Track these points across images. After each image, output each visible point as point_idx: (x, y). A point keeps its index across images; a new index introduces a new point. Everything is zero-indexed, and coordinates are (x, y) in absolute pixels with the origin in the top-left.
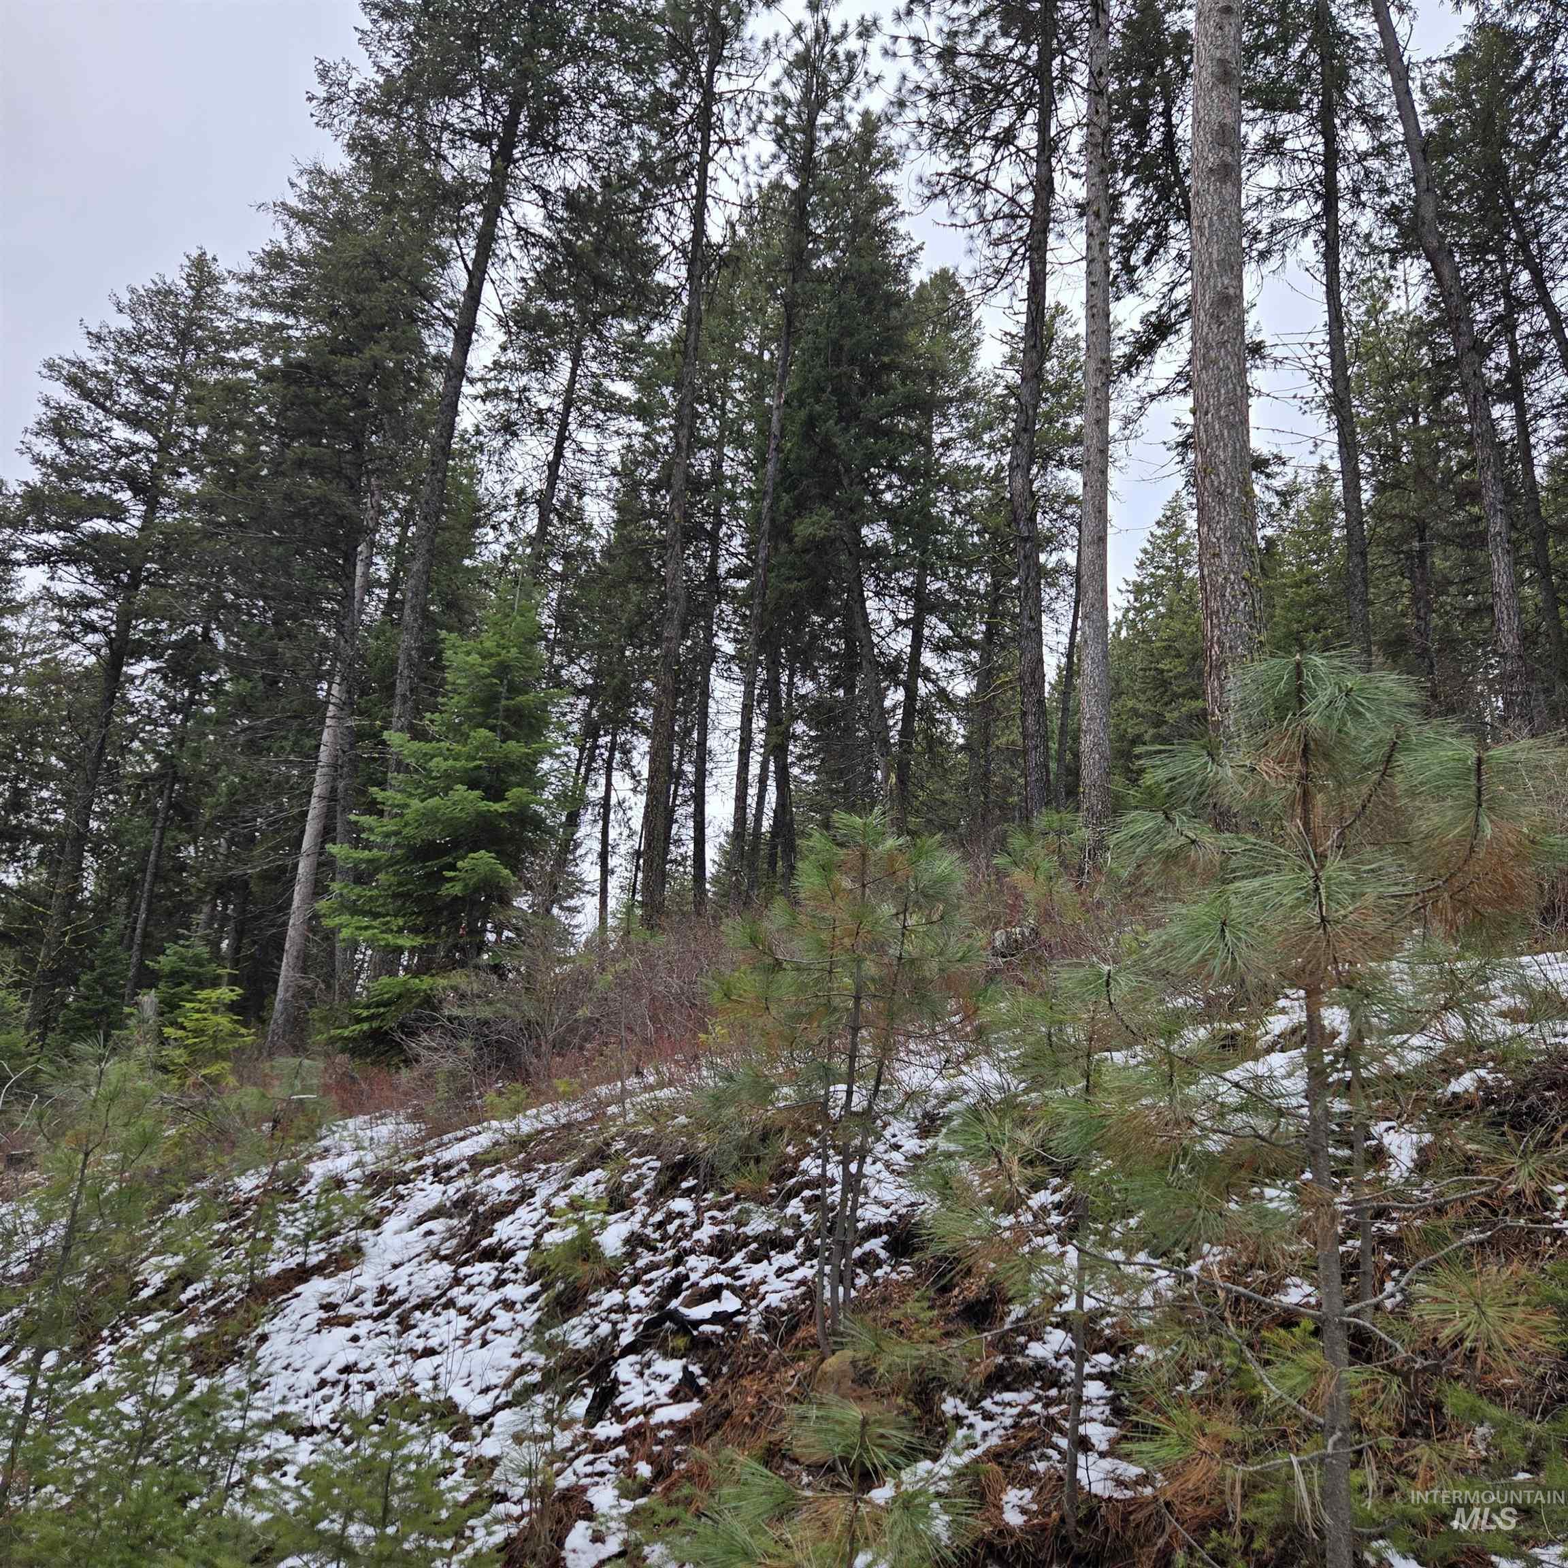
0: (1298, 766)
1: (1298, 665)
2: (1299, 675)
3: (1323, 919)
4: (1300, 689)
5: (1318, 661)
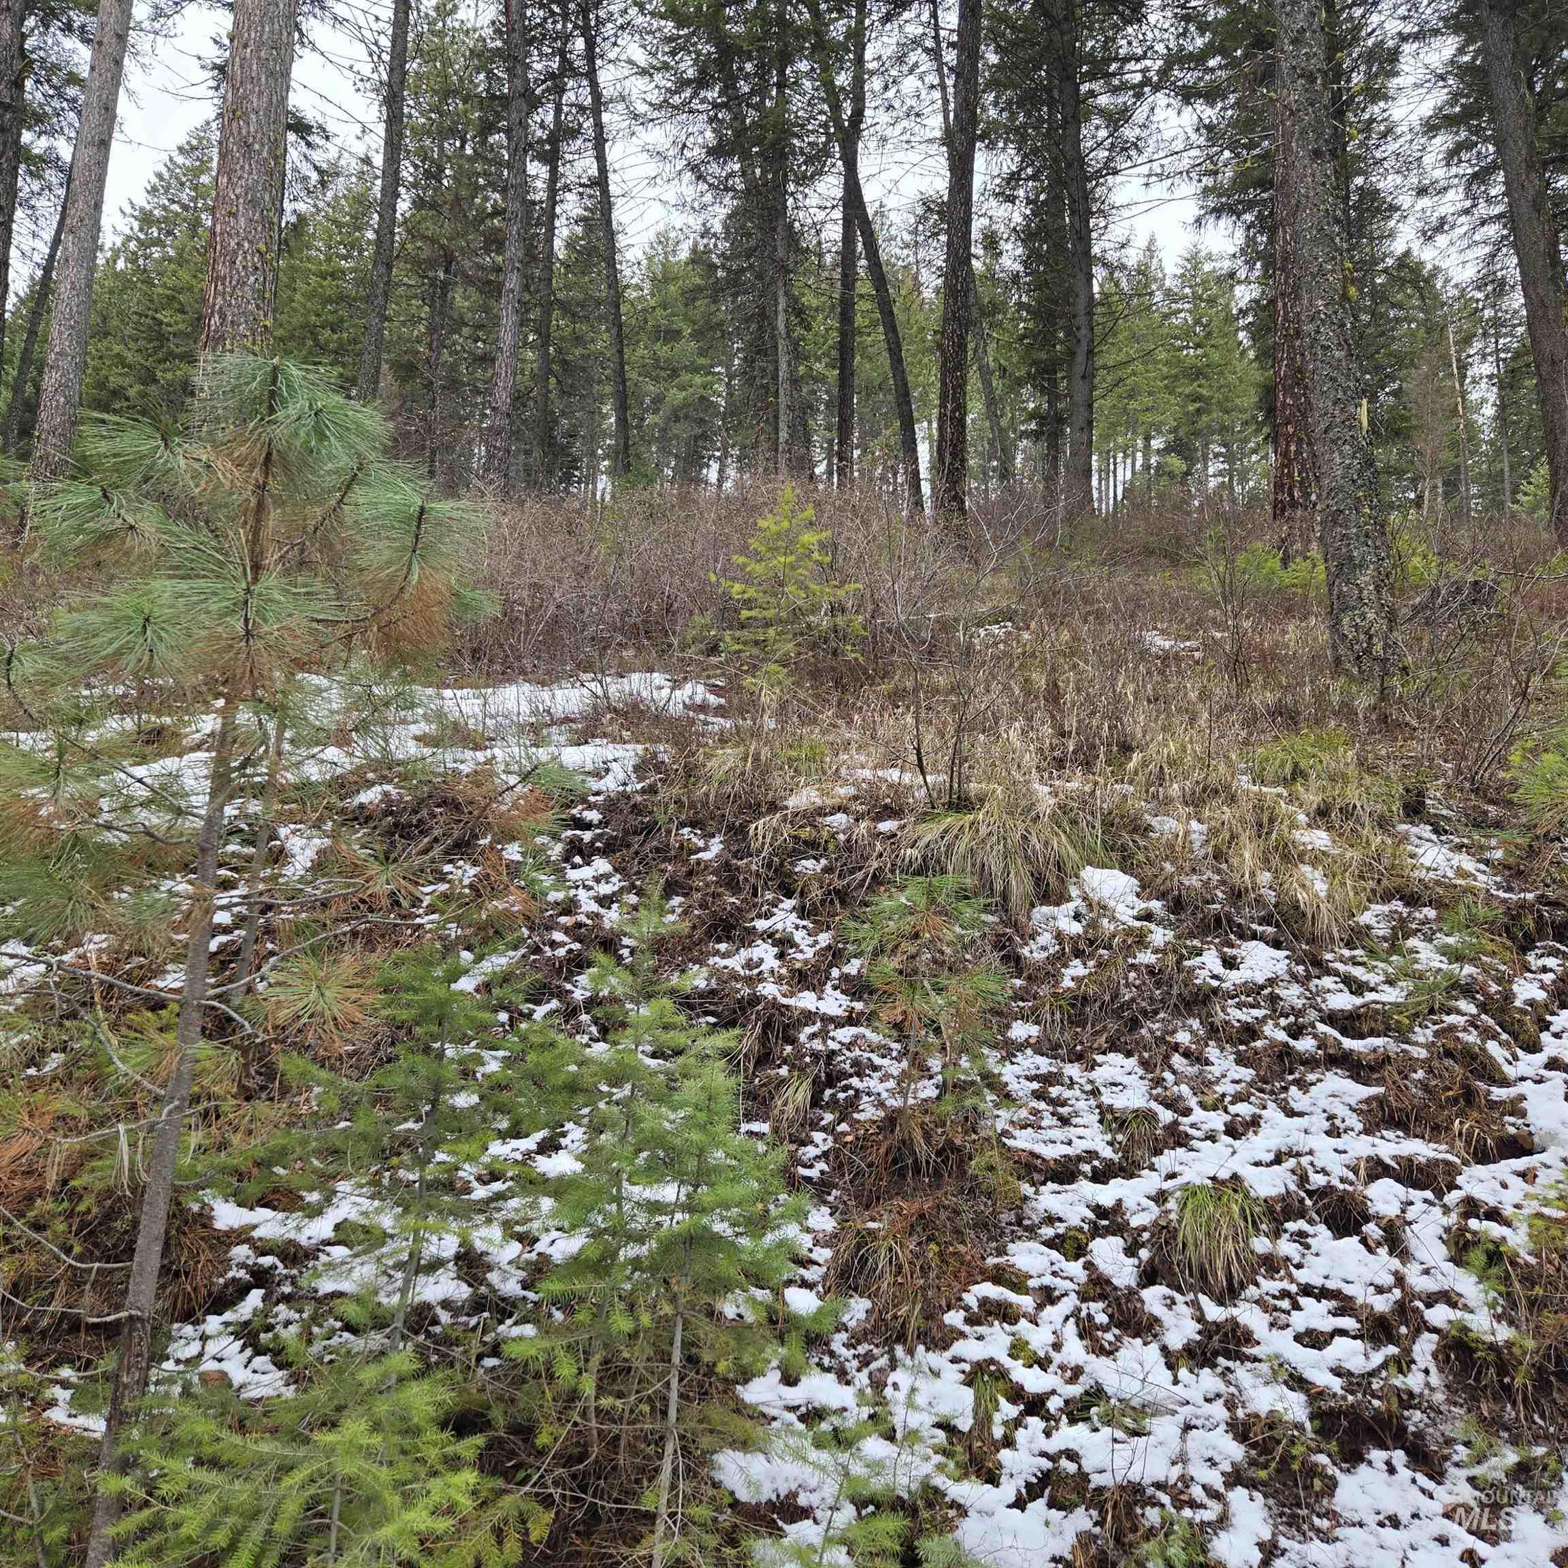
0: (256, 473)
1: (275, 369)
2: (274, 382)
3: (248, 632)
4: (272, 394)
5: (295, 372)
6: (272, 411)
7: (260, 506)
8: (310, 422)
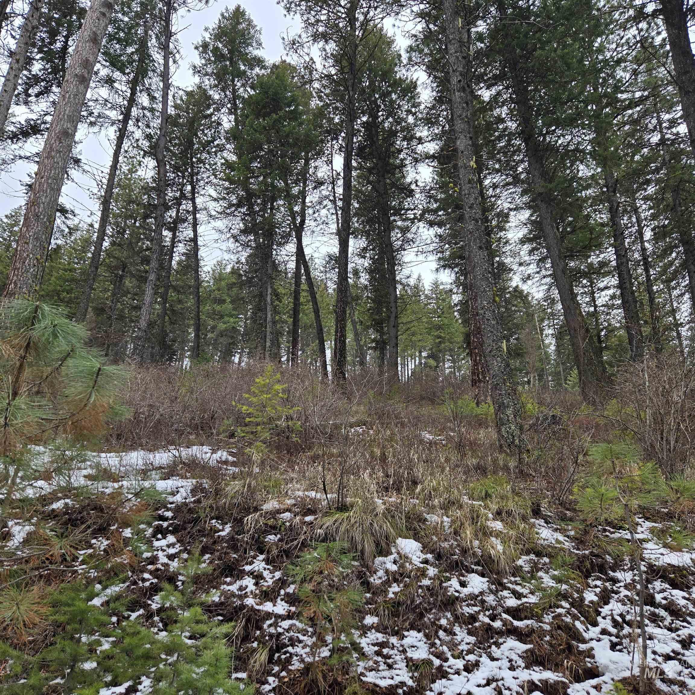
0: (22, 352)
1: (37, 307)
2: (36, 312)
3: (6, 424)
4: (34, 317)
5: (46, 308)
6: (33, 324)
7: (21, 365)
8: (51, 330)
